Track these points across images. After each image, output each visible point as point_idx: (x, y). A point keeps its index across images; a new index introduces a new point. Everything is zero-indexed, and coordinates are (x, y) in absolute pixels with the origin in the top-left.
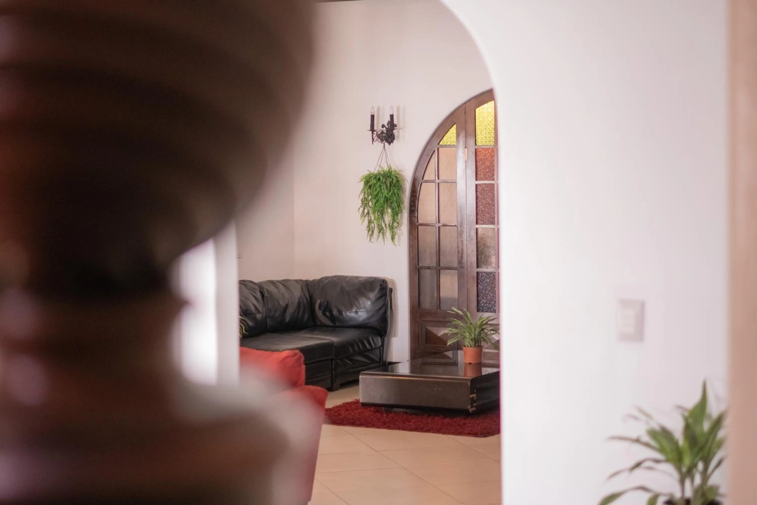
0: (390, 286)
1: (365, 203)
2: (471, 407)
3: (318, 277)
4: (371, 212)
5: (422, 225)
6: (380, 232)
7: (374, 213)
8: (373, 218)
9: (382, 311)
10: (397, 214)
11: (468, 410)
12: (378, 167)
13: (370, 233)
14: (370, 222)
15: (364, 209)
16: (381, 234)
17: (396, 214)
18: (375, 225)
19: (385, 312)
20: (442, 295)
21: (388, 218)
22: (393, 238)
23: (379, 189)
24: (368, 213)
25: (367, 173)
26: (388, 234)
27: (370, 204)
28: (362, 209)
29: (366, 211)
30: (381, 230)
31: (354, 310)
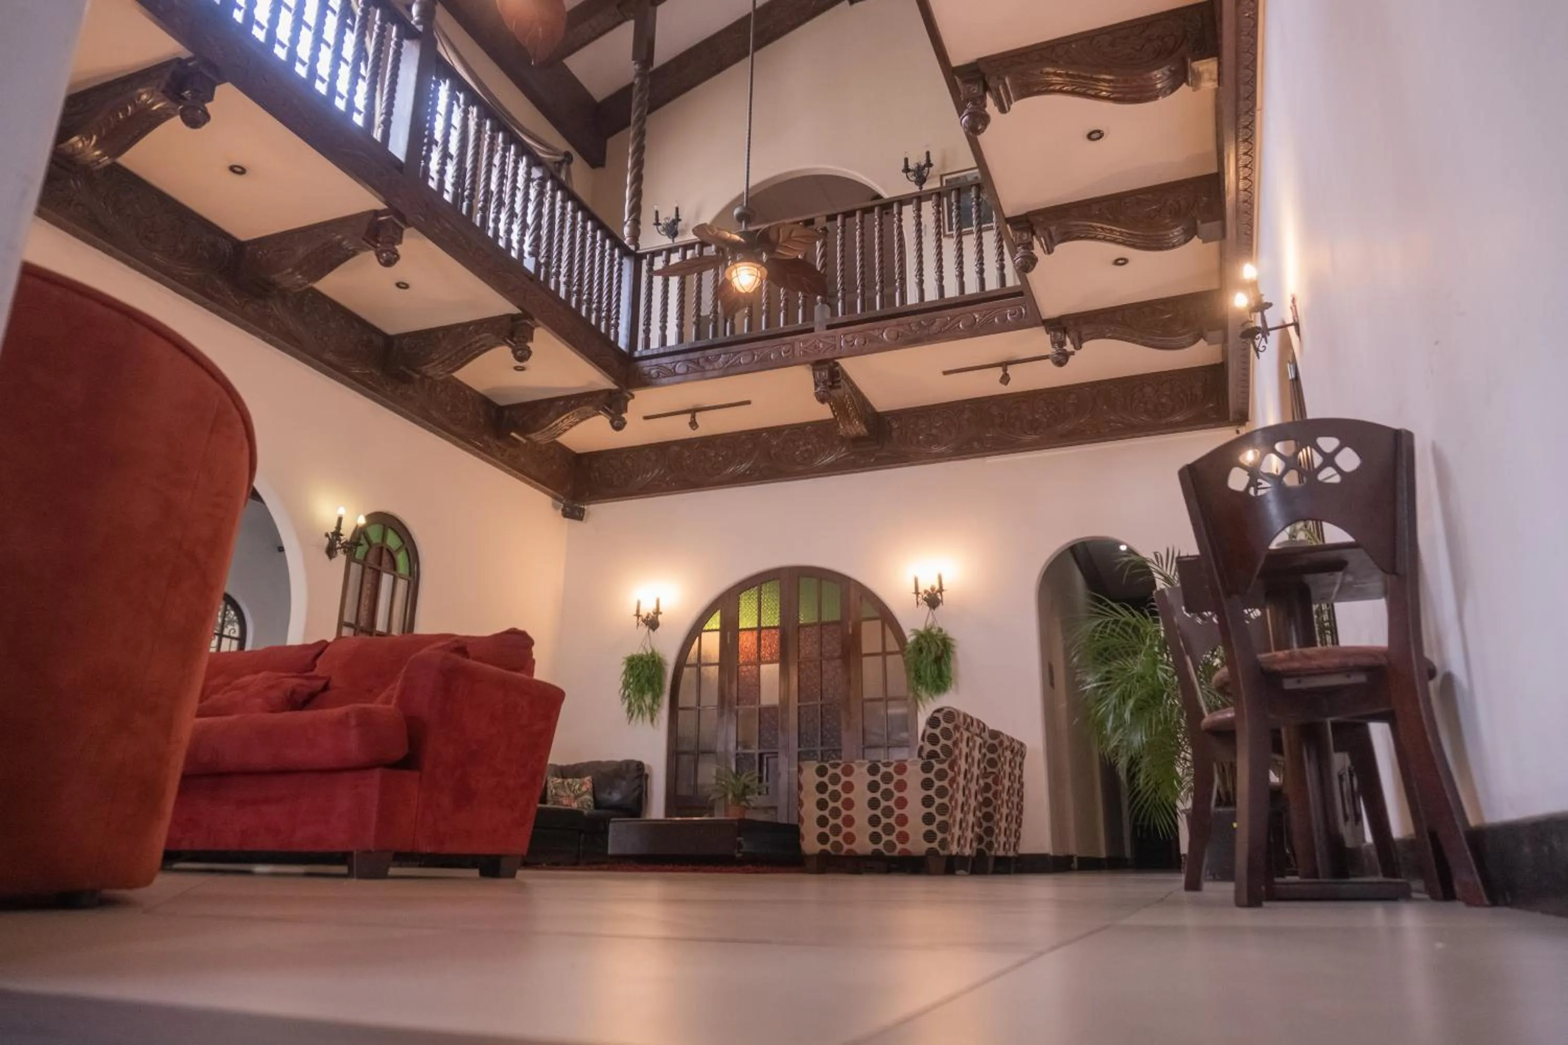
0: (646, 771)
1: (626, 685)
2: (739, 852)
3: (572, 763)
4: (631, 695)
5: (683, 709)
6: (639, 712)
7: (634, 695)
8: (633, 700)
9: (637, 793)
10: (658, 697)
11: (734, 856)
12: (642, 649)
13: (630, 714)
14: (630, 705)
15: (625, 691)
16: (640, 716)
17: (656, 697)
18: (635, 708)
19: (640, 794)
20: (700, 781)
21: (648, 699)
22: (652, 720)
23: (640, 668)
24: (629, 696)
25: (629, 655)
26: (648, 717)
27: (631, 686)
28: (622, 691)
29: (627, 693)
30: (640, 709)
31: (608, 791)
